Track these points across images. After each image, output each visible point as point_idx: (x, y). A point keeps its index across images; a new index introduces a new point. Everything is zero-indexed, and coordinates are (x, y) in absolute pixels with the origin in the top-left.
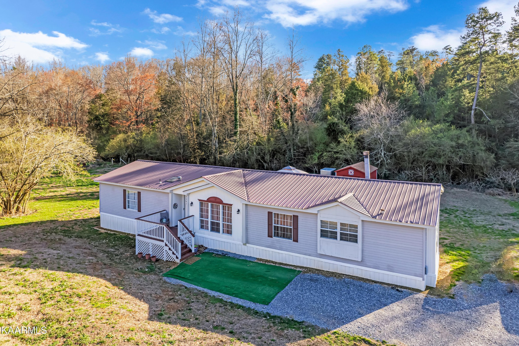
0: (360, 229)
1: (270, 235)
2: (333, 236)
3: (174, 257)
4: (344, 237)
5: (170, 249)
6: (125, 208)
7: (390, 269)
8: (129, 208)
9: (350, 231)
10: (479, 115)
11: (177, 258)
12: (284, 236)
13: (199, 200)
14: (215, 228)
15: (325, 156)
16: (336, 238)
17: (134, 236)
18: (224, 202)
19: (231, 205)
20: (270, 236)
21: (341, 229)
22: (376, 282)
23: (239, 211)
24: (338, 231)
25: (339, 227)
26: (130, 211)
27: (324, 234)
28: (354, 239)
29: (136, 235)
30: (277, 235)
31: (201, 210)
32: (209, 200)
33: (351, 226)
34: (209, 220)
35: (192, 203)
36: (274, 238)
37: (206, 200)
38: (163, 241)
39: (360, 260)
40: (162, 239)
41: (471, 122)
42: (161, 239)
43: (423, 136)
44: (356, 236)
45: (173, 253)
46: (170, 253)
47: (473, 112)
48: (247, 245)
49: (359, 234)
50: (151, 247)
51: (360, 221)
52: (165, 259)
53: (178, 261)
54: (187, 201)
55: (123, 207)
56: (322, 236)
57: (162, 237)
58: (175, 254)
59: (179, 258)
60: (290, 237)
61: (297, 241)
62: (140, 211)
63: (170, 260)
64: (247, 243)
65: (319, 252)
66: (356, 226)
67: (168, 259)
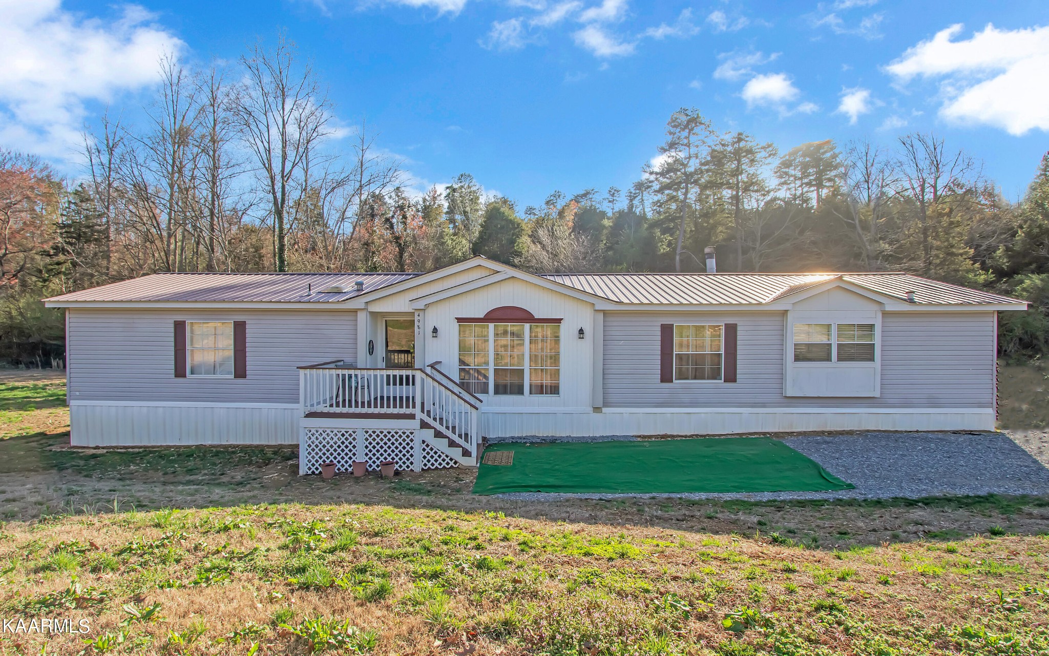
0: (878, 332)
2: (823, 354)
3: (456, 453)
4: (846, 354)
5: (438, 434)
6: (179, 373)
9: (860, 337)
11: (467, 454)
12: (698, 375)
13: (459, 319)
14: (509, 384)
16: (828, 357)
18: (536, 316)
19: (559, 320)
20: (666, 377)
21: (840, 337)
23: (581, 331)
24: (834, 341)
25: (834, 332)
26: (202, 381)
27: (801, 354)
28: (866, 353)
30: (682, 376)
31: (463, 345)
32: (492, 317)
33: (862, 327)
34: (491, 366)
35: (435, 330)
36: (677, 382)
37: (482, 316)
38: (412, 417)
39: (877, 395)
40: (410, 411)
42: (404, 410)
44: (872, 346)
45: (452, 444)
46: (441, 445)
48: (604, 410)
49: (877, 341)
50: (360, 443)
51: (880, 315)
52: (417, 467)
53: (472, 462)
54: (421, 324)
55: (173, 371)
56: (797, 358)
57: (408, 407)
58: (458, 446)
59: (474, 454)
60: (715, 375)
61: (734, 380)
62: (244, 376)
63: (436, 464)
64: (606, 404)
65: (789, 393)
66: (871, 327)
67: (429, 465)
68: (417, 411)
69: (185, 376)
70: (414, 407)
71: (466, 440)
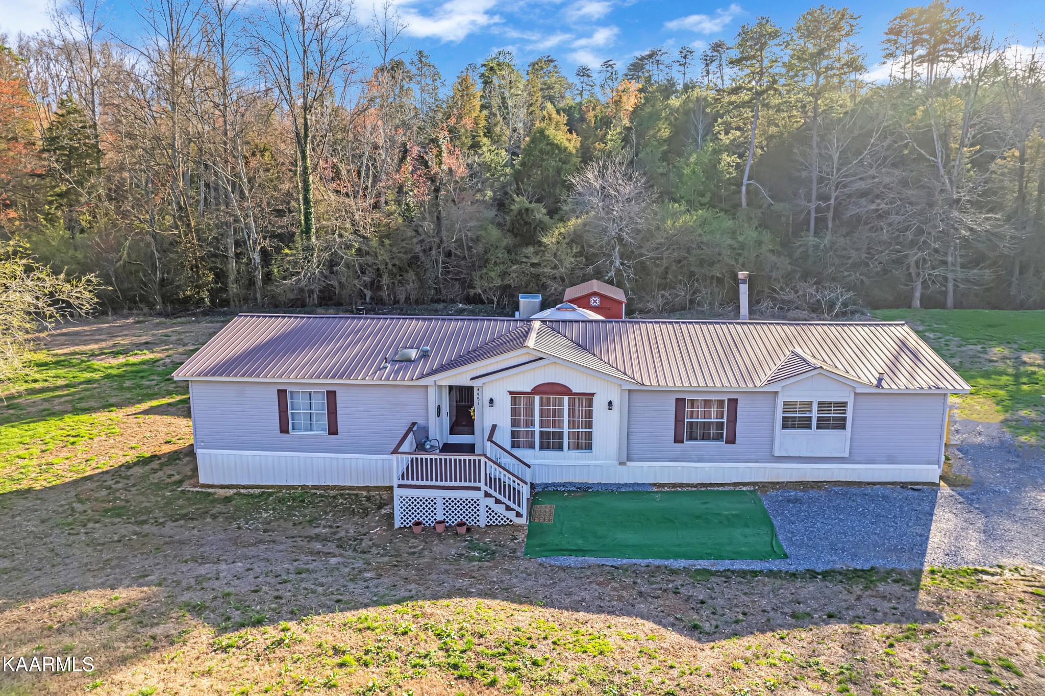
0: (850, 408)
1: (679, 438)
2: (805, 424)
3: (511, 515)
4: (823, 424)
5: (498, 501)
6: (284, 429)
7: (891, 460)
8: (293, 429)
9: (835, 412)
10: (752, 194)
11: (519, 515)
12: (705, 437)
13: (511, 393)
14: (551, 442)
15: (515, 271)
16: (809, 427)
17: (391, 488)
18: (574, 391)
19: (593, 395)
20: (678, 440)
21: (819, 411)
22: (874, 484)
23: (610, 404)
24: (815, 415)
25: (815, 408)
26: (303, 437)
27: (787, 424)
28: (840, 424)
29: (395, 486)
30: (691, 437)
31: (514, 412)
32: (537, 390)
33: (837, 404)
34: (537, 429)
35: (491, 401)
36: (687, 443)
37: (529, 390)
38: (478, 489)
39: (847, 455)
40: (477, 484)
41: (740, 205)
42: (472, 484)
43: (686, 230)
44: (844, 419)
45: (508, 508)
46: (500, 509)
47: (744, 189)
48: (628, 463)
49: (849, 415)
50: (440, 507)
51: (852, 395)
52: (482, 524)
53: (523, 521)
54: (480, 397)
55: (278, 428)
56: (784, 427)
57: (475, 481)
58: (513, 510)
59: (525, 515)
60: (719, 437)
61: (733, 442)
62: (336, 433)
63: (497, 522)
64: (629, 459)
65: (777, 454)
66: (844, 404)
67: (491, 522)
68: (482, 484)
69: (288, 432)
70: (480, 481)
71: (519, 505)
